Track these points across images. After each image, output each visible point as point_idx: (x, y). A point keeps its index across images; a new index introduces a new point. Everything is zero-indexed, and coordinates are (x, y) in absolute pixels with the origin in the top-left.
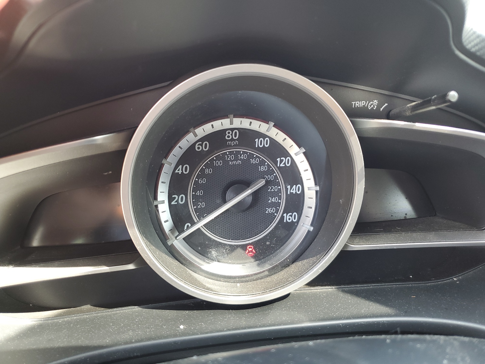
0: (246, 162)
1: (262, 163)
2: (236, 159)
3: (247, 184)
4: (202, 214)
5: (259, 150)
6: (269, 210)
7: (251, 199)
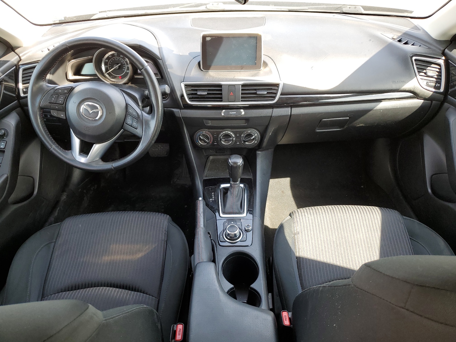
0: (118, 60)
1: (122, 60)
2: (117, 59)
3: (118, 64)
4: (110, 69)
5: (121, 57)
6: (123, 70)
7: (118, 67)
